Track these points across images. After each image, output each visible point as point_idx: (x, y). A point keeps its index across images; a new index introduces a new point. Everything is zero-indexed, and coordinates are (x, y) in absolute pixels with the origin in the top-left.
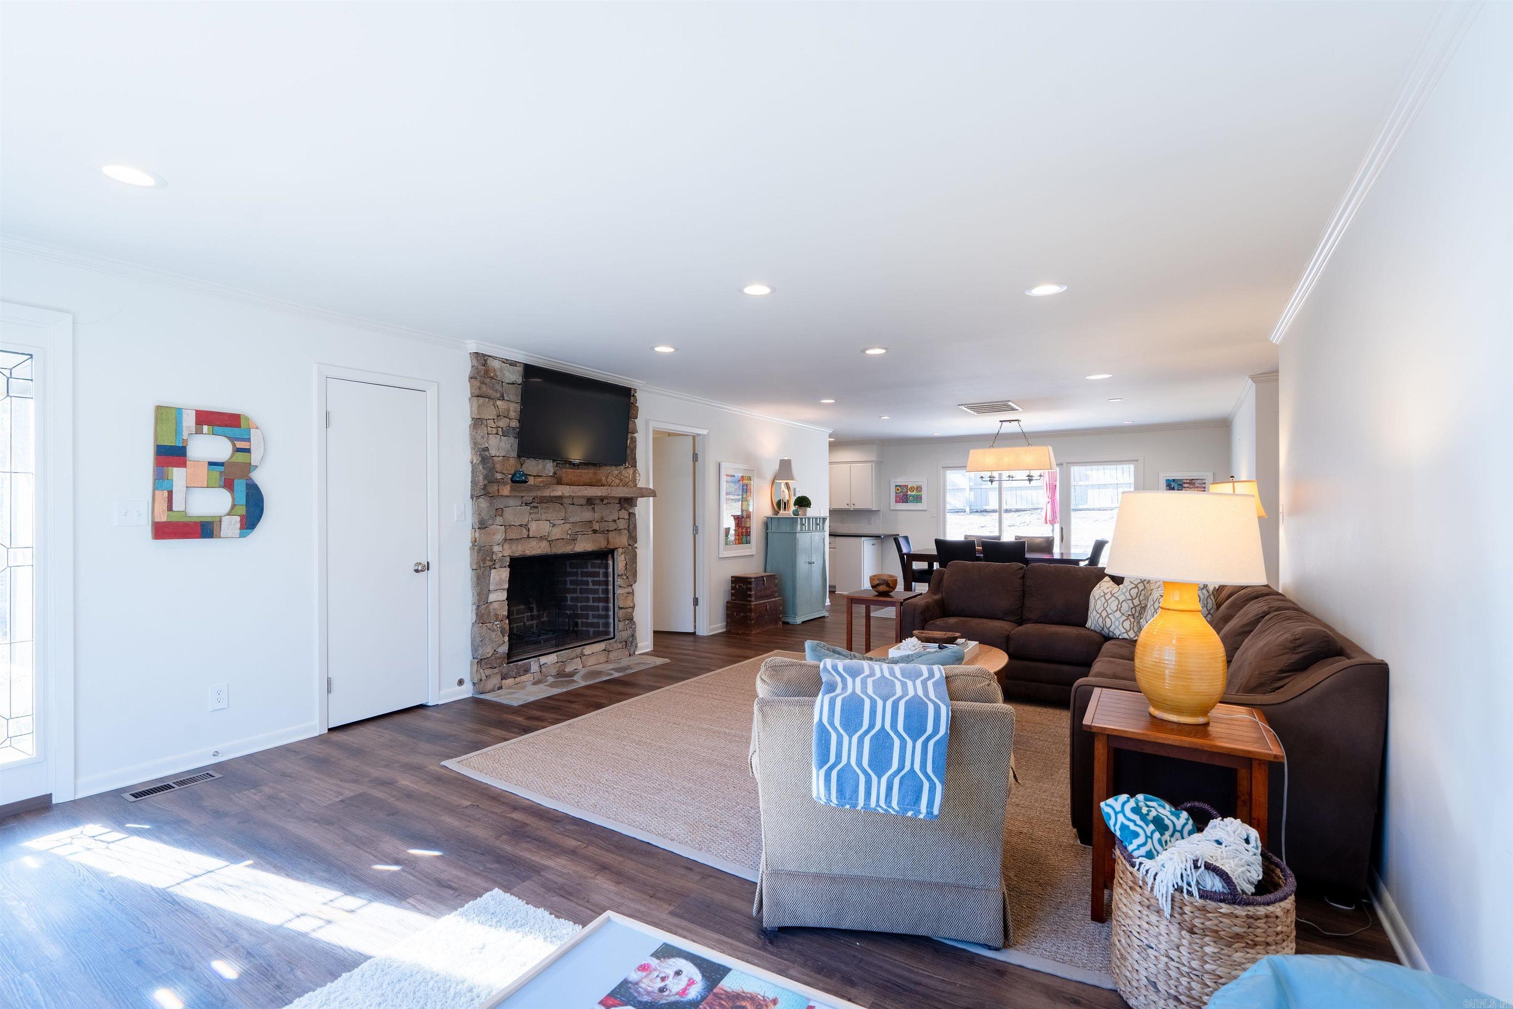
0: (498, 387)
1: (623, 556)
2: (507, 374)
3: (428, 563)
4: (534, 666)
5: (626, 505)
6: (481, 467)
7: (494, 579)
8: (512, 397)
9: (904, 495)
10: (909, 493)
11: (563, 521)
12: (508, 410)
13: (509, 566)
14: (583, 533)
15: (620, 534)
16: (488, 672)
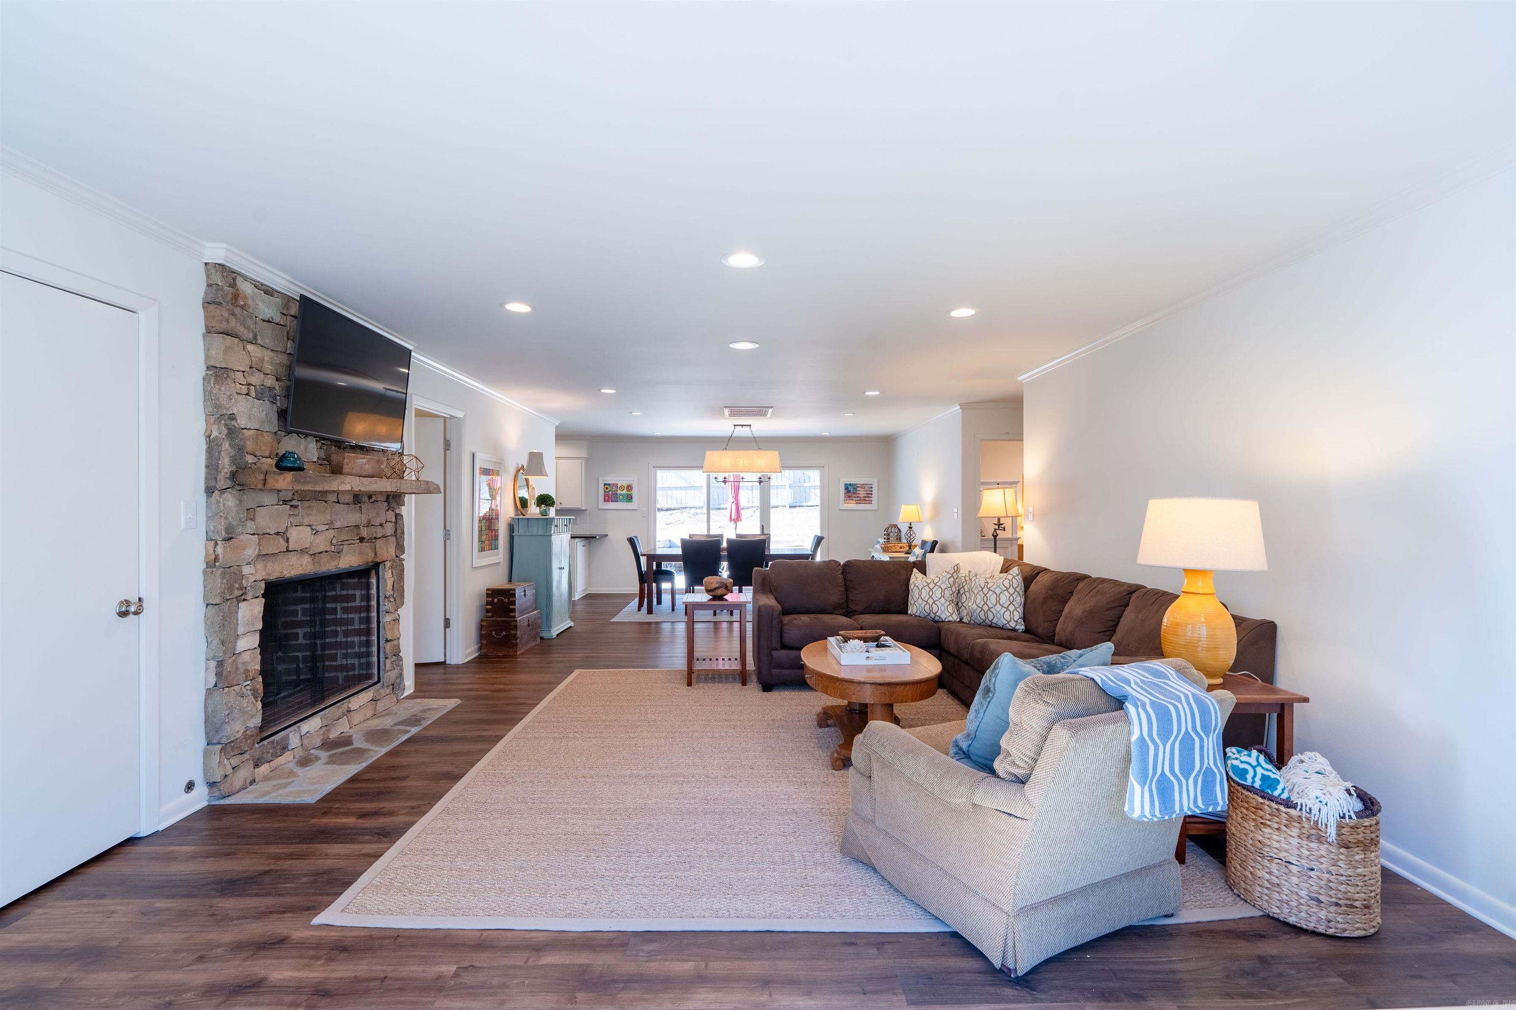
0: (250, 323)
1: (390, 571)
2: (261, 305)
3: (140, 599)
4: (294, 740)
5: (394, 505)
6: (227, 444)
7: (244, 617)
8: (268, 342)
9: (611, 494)
10: (619, 492)
11: (327, 527)
12: (262, 360)
13: (263, 596)
14: (350, 542)
15: (387, 542)
16: (235, 761)
